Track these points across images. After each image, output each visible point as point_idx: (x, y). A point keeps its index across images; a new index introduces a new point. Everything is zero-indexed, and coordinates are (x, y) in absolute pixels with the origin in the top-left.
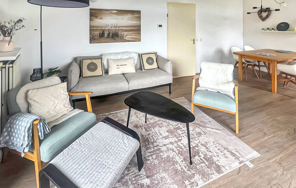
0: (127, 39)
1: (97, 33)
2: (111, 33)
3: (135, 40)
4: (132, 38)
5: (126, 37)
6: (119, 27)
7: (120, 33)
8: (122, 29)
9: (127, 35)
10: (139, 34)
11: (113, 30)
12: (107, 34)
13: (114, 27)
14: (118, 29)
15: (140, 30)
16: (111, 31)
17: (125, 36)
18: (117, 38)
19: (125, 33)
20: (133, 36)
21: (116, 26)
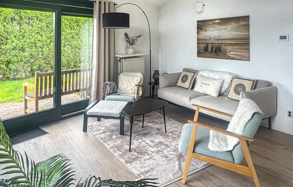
0: (230, 55)
1: (202, 46)
2: (214, 46)
3: (240, 58)
4: (237, 55)
5: (231, 53)
6: (222, 40)
7: (223, 47)
8: (225, 42)
9: (230, 51)
10: (246, 49)
11: (216, 43)
12: (210, 48)
13: (217, 40)
14: (221, 42)
15: (248, 44)
16: (214, 45)
17: (228, 51)
18: (219, 54)
19: (229, 48)
20: (238, 52)
21: (219, 38)
